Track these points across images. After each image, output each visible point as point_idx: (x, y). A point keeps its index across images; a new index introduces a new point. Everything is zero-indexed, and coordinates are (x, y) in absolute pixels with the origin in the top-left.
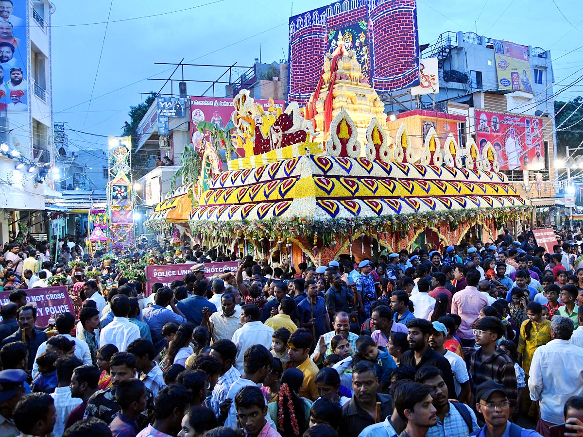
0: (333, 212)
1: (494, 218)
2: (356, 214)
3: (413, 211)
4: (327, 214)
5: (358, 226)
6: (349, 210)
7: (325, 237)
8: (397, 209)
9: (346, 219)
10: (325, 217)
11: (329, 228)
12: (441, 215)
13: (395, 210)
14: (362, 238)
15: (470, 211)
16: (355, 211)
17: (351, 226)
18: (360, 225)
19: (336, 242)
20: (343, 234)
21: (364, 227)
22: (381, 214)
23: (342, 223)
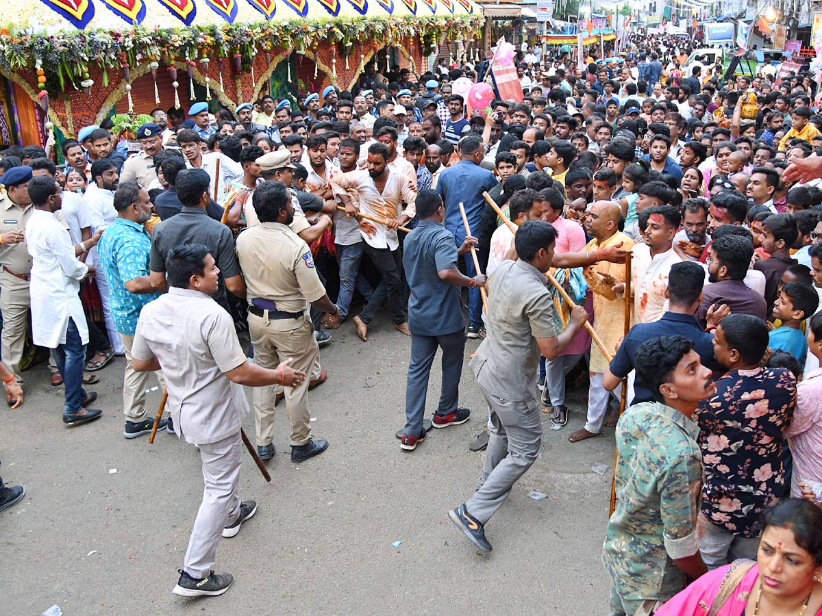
0: (79, 15)
1: (418, 36)
2: (135, 20)
3: (260, 18)
4: (65, 20)
5: (140, 46)
6: (117, 12)
7: (64, 70)
8: (228, 12)
9: (111, 33)
10: (58, 27)
11: (70, 52)
12: (317, 28)
13: (224, 15)
14: (154, 73)
15: (375, 21)
16: (132, 15)
17: (124, 48)
18: (144, 46)
19: (91, 82)
20: (107, 65)
21: (156, 50)
22: (194, 23)
23: (101, 40)
